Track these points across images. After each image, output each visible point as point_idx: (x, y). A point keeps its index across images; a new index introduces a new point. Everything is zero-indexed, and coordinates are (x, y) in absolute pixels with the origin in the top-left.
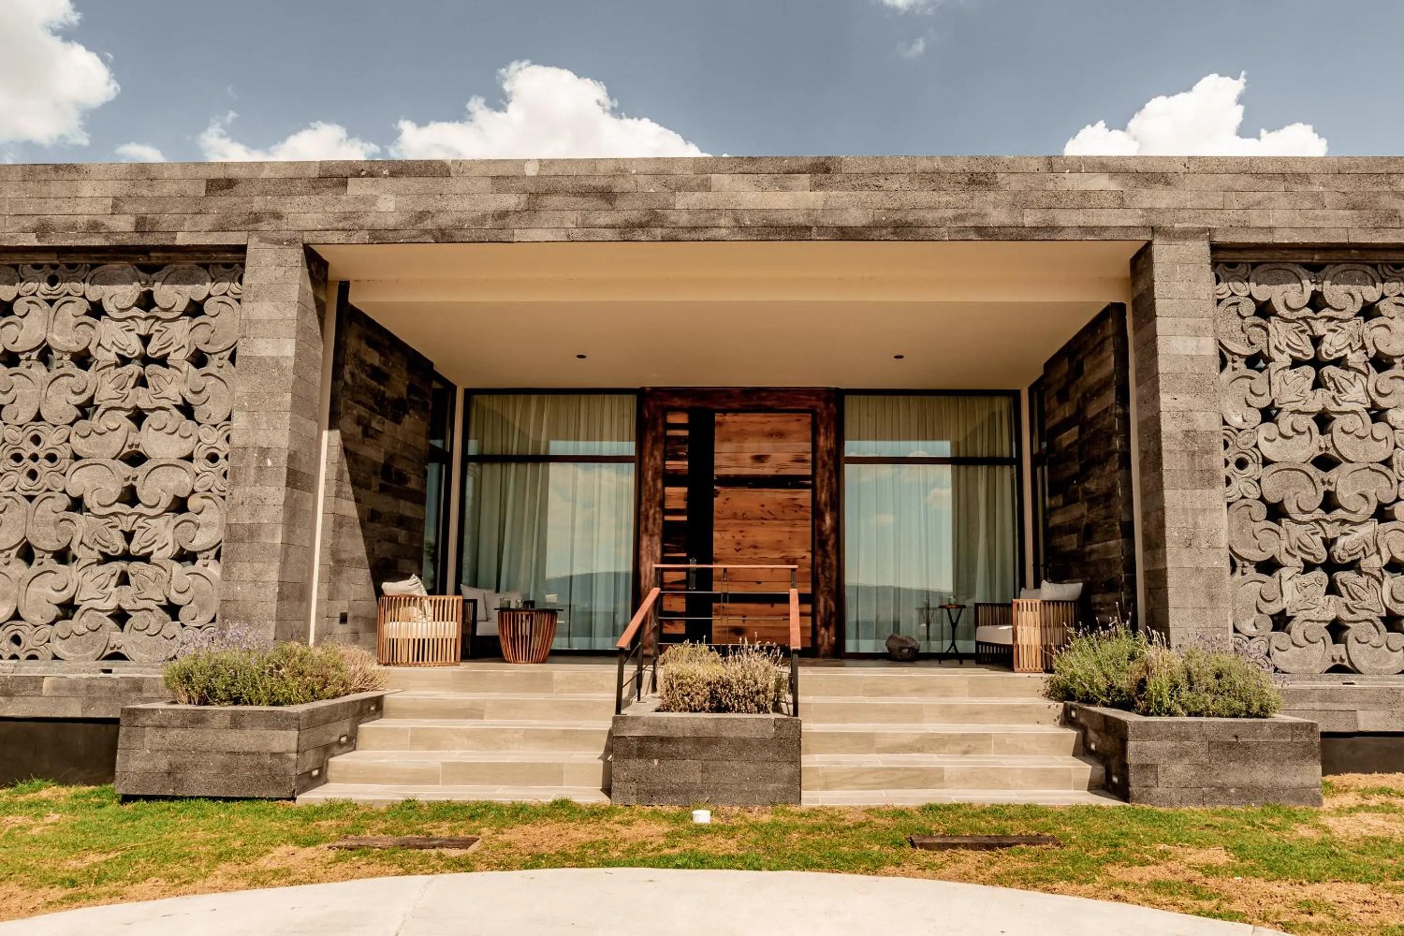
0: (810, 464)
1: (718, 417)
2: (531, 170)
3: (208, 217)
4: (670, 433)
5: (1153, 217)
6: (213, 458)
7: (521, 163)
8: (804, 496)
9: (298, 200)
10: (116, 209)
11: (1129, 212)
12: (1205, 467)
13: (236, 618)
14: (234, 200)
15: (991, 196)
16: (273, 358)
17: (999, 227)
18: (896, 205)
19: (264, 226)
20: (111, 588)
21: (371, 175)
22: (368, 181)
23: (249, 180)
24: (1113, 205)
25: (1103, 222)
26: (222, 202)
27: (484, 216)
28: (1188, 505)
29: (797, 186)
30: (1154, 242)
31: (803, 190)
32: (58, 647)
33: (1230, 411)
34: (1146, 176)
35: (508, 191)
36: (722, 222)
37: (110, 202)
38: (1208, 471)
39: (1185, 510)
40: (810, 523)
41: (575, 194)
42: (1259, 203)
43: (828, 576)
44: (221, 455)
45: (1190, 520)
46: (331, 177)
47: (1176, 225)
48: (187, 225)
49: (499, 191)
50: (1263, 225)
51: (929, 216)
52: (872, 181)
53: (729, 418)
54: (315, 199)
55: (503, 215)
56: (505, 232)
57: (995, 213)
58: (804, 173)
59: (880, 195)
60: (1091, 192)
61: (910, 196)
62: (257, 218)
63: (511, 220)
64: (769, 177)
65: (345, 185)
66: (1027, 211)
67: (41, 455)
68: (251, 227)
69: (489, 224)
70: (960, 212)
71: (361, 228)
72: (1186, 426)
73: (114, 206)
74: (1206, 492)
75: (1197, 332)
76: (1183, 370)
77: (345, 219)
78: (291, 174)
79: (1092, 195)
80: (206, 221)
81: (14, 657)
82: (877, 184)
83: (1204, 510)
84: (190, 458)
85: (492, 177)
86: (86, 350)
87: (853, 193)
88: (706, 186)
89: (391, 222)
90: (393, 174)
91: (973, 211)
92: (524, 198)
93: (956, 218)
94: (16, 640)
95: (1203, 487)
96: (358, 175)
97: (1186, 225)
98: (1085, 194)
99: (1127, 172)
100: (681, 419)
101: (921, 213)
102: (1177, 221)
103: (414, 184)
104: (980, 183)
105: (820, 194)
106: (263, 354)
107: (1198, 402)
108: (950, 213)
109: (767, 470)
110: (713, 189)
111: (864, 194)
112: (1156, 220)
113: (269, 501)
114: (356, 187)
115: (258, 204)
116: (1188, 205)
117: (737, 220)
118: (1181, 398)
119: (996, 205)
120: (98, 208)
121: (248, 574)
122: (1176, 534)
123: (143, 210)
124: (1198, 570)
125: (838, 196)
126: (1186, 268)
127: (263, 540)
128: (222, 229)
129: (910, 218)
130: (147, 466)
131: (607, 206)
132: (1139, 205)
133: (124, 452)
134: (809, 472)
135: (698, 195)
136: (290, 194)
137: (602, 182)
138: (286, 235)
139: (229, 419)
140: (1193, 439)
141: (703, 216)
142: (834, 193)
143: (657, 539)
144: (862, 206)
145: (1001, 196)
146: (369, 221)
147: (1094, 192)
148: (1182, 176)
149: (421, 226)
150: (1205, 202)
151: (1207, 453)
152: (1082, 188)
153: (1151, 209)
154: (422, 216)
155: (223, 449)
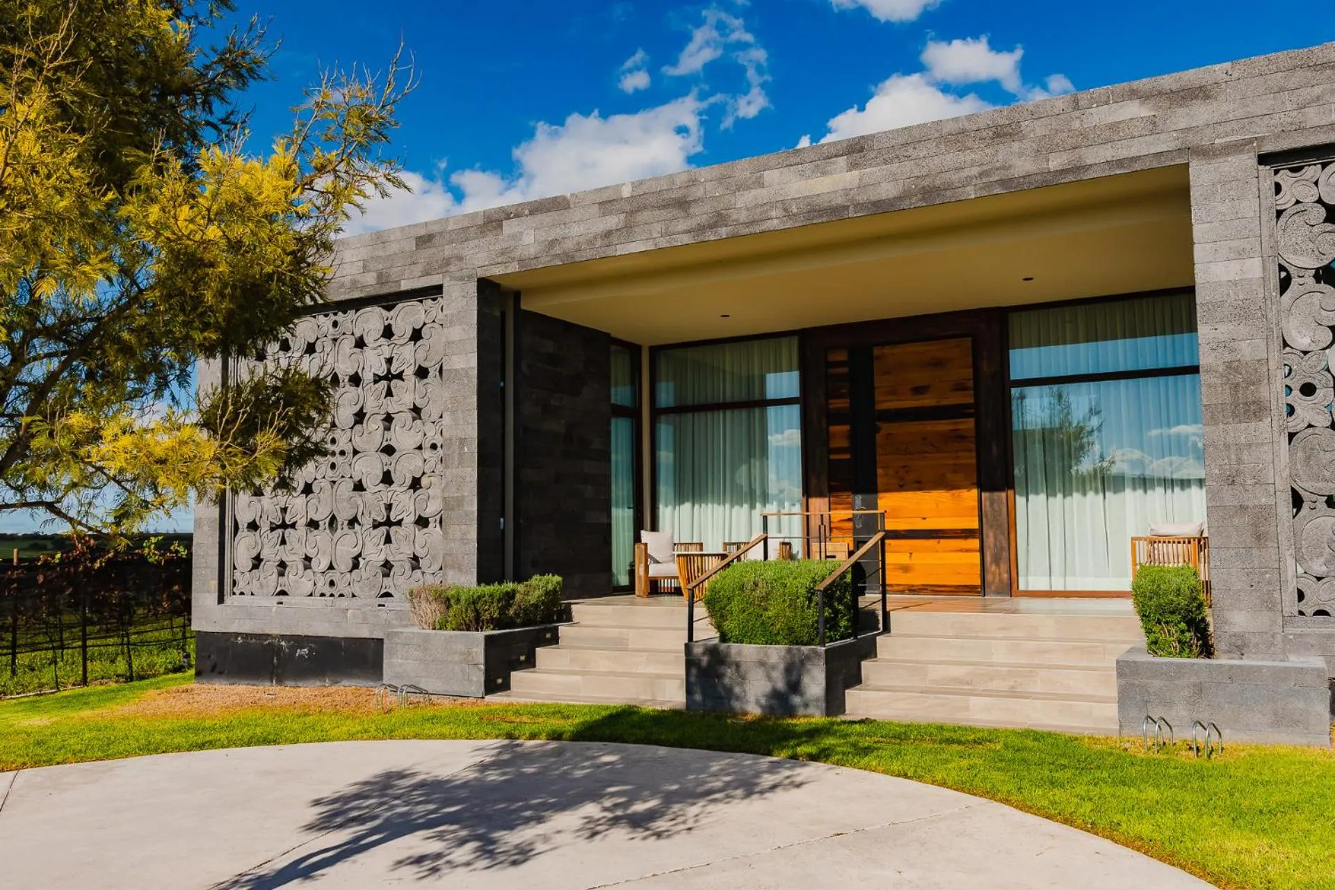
0: (972, 392)
1: (877, 351)
2: (626, 192)
3: (418, 266)
4: (831, 371)
5: (1190, 137)
6: (434, 447)
7: (618, 187)
8: (968, 425)
9: (472, 244)
10: (365, 269)
11: (1163, 136)
12: (1251, 399)
13: (453, 567)
14: (434, 250)
15: (1016, 146)
16: (463, 369)
17: (1024, 177)
18: (925, 172)
19: (452, 268)
20: (382, 546)
21: (517, 216)
22: (515, 221)
23: (441, 233)
24: (1144, 133)
25: (1134, 152)
26: (425, 254)
27: (595, 238)
28: (1230, 439)
29: (835, 170)
30: (1191, 164)
31: (841, 172)
32: (356, 589)
33: (1294, 333)
34: (1182, 94)
35: (611, 213)
36: (774, 214)
37: (361, 264)
38: (1254, 402)
39: (1227, 447)
40: (974, 454)
41: (659, 208)
42: (1318, 98)
43: (996, 508)
44: (439, 445)
45: (1233, 457)
46: (492, 222)
47: (1217, 141)
48: (406, 276)
49: (604, 215)
50: (1323, 123)
51: (955, 177)
52: (902, 152)
53: (887, 350)
54: (482, 242)
55: (608, 234)
56: (611, 248)
57: (1020, 163)
58: (841, 155)
59: (908, 165)
60: (1119, 123)
61: (937, 160)
62: (447, 262)
63: (614, 239)
64: (812, 165)
65: (501, 227)
66: (1052, 156)
67: (337, 452)
68: (444, 269)
69: (599, 243)
70: (984, 168)
71: (513, 259)
72: (1228, 357)
73: (364, 267)
74: (1253, 425)
75: (1241, 255)
76: (1225, 298)
77: (503, 254)
78: (466, 224)
79: (1121, 126)
80: (418, 269)
81: (332, 595)
82: (905, 154)
83: (1250, 445)
84: (420, 448)
85: (599, 204)
86: (357, 373)
87: (884, 167)
88: (760, 184)
89: (532, 252)
90: (531, 213)
91: (998, 165)
92: (622, 217)
93: (981, 175)
94: (332, 583)
95: (1248, 420)
96: (509, 218)
97: (1228, 139)
98: (1114, 127)
99: (1160, 93)
100: (842, 356)
101: (947, 176)
102: (1218, 137)
103: (546, 218)
104: (1005, 134)
105: (856, 173)
106: (458, 367)
107: (1243, 330)
108: (975, 171)
109: (927, 401)
110: (766, 184)
111: (894, 167)
112: (1193, 140)
113: (468, 479)
114: (509, 227)
115: (448, 251)
116: (1231, 116)
117: (785, 210)
118: (1222, 328)
119: (1021, 155)
120: (354, 271)
121: (458, 535)
122: (1217, 471)
123: (381, 267)
124: (1243, 508)
125: (872, 172)
126: (1228, 186)
127: (466, 508)
128: (427, 273)
129: (938, 183)
130: (396, 455)
131: (683, 214)
132: (1175, 127)
133: (383, 446)
134: (972, 401)
135: (754, 192)
136: (467, 240)
137: (679, 194)
138: (465, 272)
139: (441, 417)
140: (1237, 371)
141: (758, 210)
142: (868, 170)
143: (824, 478)
144: (894, 178)
145: (1026, 144)
146: (517, 254)
147: (1123, 121)
148: (1223, 86)
149: (553, 252)
150: (1252, 110)
151: (1253, 384)
152: (1110, 120)
153: (1188, 129)
154: (553, 243)
155: (439, 440)
